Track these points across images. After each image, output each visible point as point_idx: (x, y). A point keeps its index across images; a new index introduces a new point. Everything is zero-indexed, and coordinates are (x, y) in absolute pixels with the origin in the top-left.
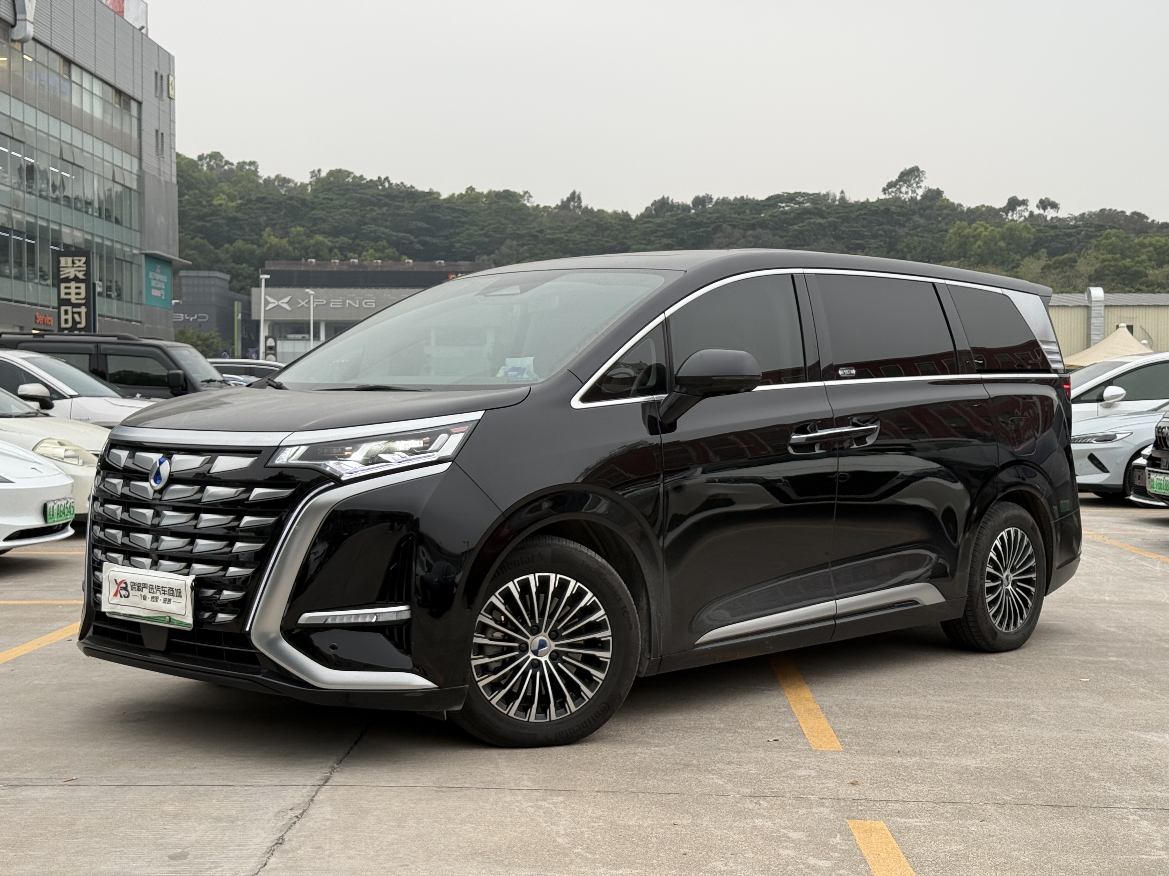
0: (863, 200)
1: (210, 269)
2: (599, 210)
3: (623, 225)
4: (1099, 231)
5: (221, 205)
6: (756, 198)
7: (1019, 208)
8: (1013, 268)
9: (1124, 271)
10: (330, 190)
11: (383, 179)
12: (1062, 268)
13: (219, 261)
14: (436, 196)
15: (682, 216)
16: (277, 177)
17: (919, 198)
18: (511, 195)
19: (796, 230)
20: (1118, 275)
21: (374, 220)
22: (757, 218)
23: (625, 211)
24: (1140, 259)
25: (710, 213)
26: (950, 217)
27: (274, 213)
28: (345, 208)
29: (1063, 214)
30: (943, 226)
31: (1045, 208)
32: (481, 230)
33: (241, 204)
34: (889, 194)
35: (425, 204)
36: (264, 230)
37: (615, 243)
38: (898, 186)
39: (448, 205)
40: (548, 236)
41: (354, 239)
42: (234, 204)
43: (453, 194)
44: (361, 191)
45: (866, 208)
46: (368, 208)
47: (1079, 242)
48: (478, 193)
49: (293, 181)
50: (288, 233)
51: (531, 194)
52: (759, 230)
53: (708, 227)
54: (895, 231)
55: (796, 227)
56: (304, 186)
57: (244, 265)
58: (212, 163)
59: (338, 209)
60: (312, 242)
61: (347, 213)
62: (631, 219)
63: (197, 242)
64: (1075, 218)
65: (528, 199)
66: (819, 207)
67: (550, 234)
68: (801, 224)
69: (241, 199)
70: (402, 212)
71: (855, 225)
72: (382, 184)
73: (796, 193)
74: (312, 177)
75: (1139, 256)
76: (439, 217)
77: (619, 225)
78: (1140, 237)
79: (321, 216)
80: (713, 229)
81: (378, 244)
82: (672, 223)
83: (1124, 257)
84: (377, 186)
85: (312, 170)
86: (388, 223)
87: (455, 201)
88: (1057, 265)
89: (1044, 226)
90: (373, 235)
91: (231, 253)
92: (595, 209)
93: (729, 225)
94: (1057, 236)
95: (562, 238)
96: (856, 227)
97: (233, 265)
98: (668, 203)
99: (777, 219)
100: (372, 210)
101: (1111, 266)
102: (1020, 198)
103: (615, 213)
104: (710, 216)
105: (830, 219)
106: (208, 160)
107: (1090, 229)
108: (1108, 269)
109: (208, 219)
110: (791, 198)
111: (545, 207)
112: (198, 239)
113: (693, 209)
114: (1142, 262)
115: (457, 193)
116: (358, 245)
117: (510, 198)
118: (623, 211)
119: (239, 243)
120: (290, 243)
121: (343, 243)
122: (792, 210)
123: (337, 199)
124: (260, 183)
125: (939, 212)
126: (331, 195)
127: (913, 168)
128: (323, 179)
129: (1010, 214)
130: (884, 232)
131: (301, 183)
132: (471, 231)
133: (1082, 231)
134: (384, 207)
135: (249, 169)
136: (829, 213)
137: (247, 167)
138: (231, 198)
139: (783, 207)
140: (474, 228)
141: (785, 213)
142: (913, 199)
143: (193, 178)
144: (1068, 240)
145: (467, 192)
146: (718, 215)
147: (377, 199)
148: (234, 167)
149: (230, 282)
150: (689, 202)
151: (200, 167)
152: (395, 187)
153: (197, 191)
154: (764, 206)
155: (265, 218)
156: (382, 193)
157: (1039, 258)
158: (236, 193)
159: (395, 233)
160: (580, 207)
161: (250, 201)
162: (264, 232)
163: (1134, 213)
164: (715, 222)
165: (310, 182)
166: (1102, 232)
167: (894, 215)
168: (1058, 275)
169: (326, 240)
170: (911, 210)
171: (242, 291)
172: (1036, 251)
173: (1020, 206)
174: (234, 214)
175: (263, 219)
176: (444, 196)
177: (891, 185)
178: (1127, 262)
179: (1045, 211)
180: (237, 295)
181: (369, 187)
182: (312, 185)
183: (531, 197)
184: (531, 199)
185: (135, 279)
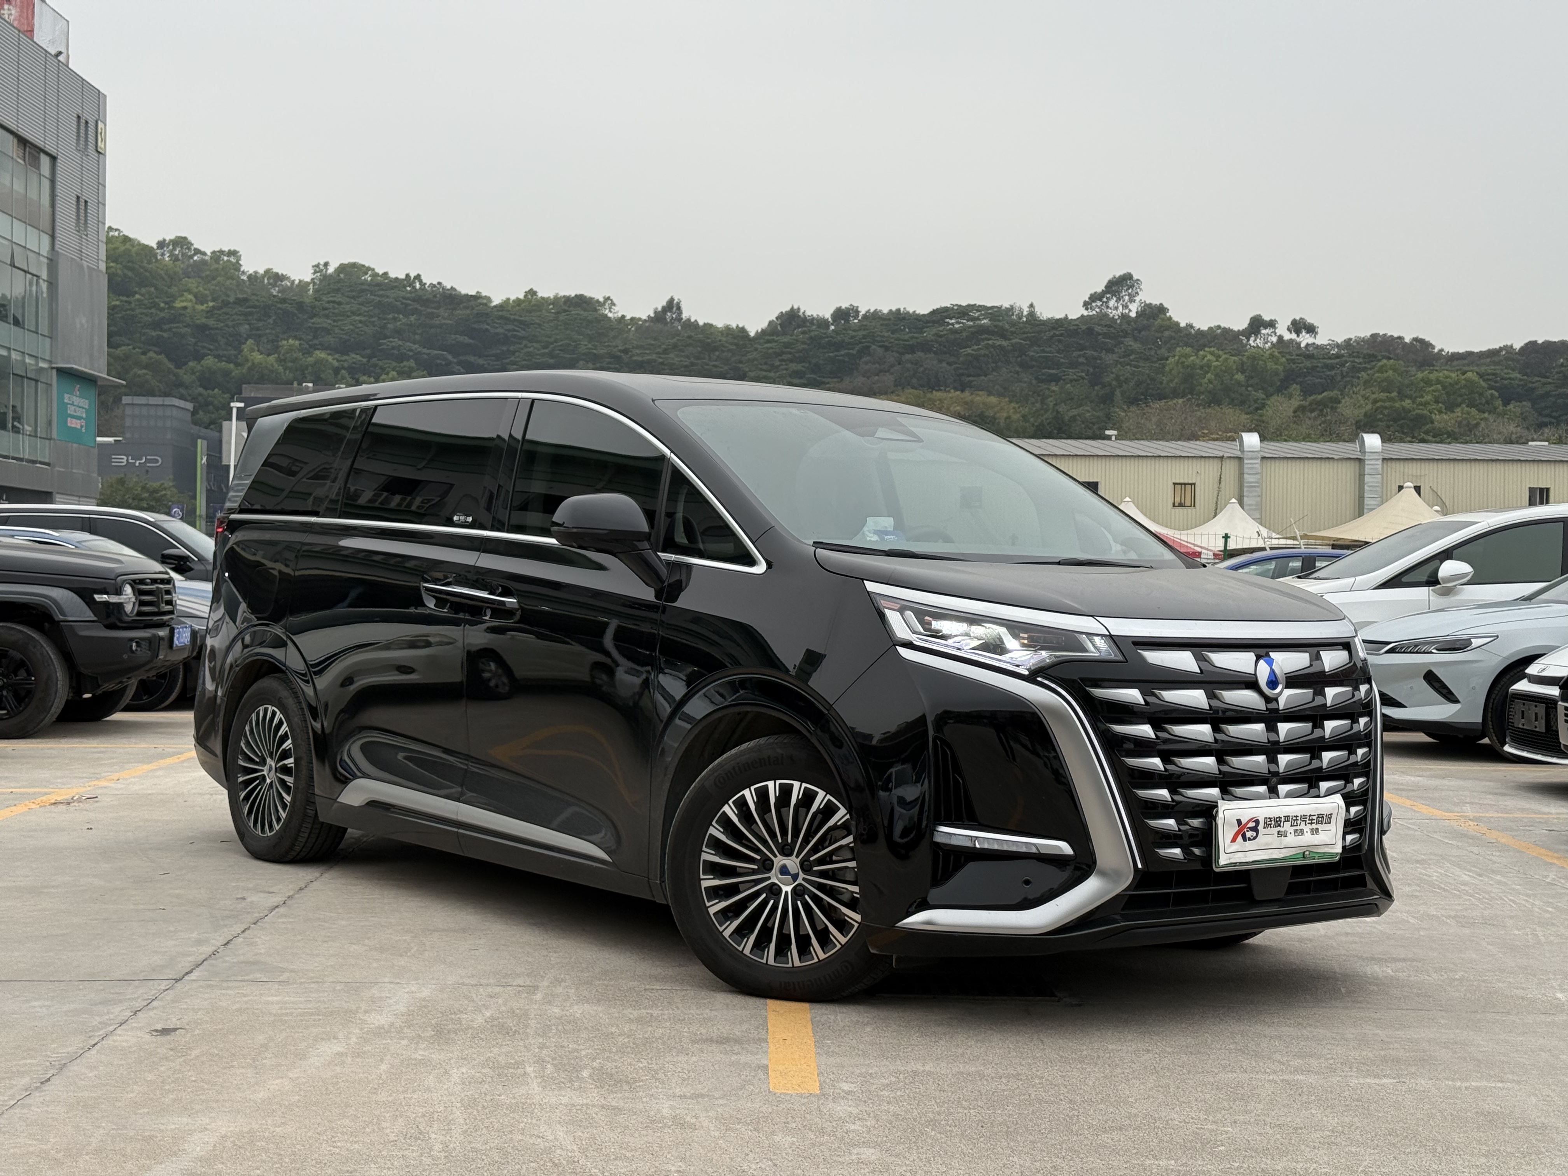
0: (1059, 316)
1: (166, 395)
2: (705, 324)
3: (737, 345)
4: (1369, 362)
5: (185, 308)
6: (917, 312)
7: (1264, 331)
8: (1257, 409)
9: (1403, 415)
10: (338, 290)
11: (412, 278)
12: (1321, 411)
13: (181, 384)
14: (485, 301)
15: (816, 333)
16: (268, 272)
17: (1133, 314)
18: (585, 302)
19: (969, 354)
20: (1395, 420)
21: (398, 332)
22: (917, 338)
23: (741, 326)
24: (1423, 400)
25: (854, 331)
26: (1173, 341)
27: (260, 320)
28: (358, 315)
29: (1321, 339)
30: (1163, 352)
31: (1298, 333)
32: (544, 348)
33: (213, 307)
34: (1092, 309)
35: (468, 312)
36: (244, 343)
37: (726, 368)
38: (1105, 300)
39: (500, 313)
40: (634, 358)
41: (370, 357)
42: (204, 307)
43: (508, 299)
44: (381, 293)
45: (1062, 327)
46: (390, 316)
47: (1343, 377)
48: (543, 298)
49: (288, 278)
50: (278, 347)
51: (615, 301)
52: (920, 354)
53: (852, 349)
54: (1101, 359)
55: (969, 350)
56: (303, 285)
57: (216, 390)
58: (177, 252)
59: (348, 316)
60: (310, 360)
61: (360, 322)
62: (748, 335)
63: (151, 358)
64: (1338, 346)
65: (610, 308)
66: (1001, 324)
67: (638, 355)
68: (976, 347)
69: (213, 300)
70: (436, 321)
71: (1048, 349)
72: (411, 284)
73: (969, 305)
74: (314, 273)
75: (1422, 397)
76: (487, 329)
77: (731, 344)
78: (1423, 371)
79: (324, 325)
80: (858, 351)
81: (402, 365)
82: (804, 343)
83: (1402, 396)
84: (405, 287)
85: (315, 263)
86: (417, 337)
87: (510, 308)
88: (1314, 406)
89: (1297, 355)
90: (396, 352)
91: (197, 374)
92: (701, 323)
93: (880, 346)
94: (1314, 368)
95: (655, 361)
96: (1050, 352)
97: (201, 390)
98: (799, 316)
99: (943, 339)
100: (395, 319)
101: (1386, 408)
102: (1267, 318)
103: (728, 328)
104: (854, 334)
105: (1014, 341)
106: (171, 247)
107: (1357, 360)
108: (1382, 413)
109: (166, 327)
110: (962, 312)
111: (632, 319)
112: (151, 354)
113: (832, 324)
114: (1426, 404)
115: (513, 298)
116: (375, 365)
117: (585, 305)
118: (737, 326)
119: (209, 361)
120: (280, 361)
121: (354, 363)
122: (964, 329)
123: (347, 303)
124: (243, 280)
125: (1159, 335)
126: (339, 298)
127: (1125, 275)
128: (331, 275)
129: (1252, 339)
130: (1086, 359)
131: (300, 281)
132: (531, 349)
133: (1346, 362)
134: (412, 315)
135: (228, 261)
136: (1013, 333)
137: (225, 258)
138: (200, 299)
139: (953, 324)
140: (535, 345)
141: (955, 332)
142: (1124, 317)
143: (146, 271)
144: (1329, 373)
145: (525, 296)
146: (864, 333)
147: (402, 303)
148: (207, 258)
149: (194, 413)
150: (827, 314)
151: (159, 257)
152: (429, 289)
153: (153, 289)
154: (928, 322)
155: (247, 327)
156: (409, 295)
157: (1290, 397)
158: (207, 292)
159: (425, 351)
160: (679, 319)
161: (226, 304)
162: (243, 346)
163: (1416, 339)
164: (861, 343)
165: (313, 279)
166: (1374, 363)
167: (1100, 337)
168: (1315, 419)
169: (330, 358)
170: (1122, 331)
171: (212, 426)
172: (1286, 388)
173: (1266, 329)
174: (204, 320)
175: (244, 329)
176: (496, 301)
177: (1094, 297)
178: (1407, 403)
179: (1298, 336)
180: (203, 431)
181: (393, 288)
182: (314, 284)
183: (614, 305)
184: (614, 308)
185: (42, 404)
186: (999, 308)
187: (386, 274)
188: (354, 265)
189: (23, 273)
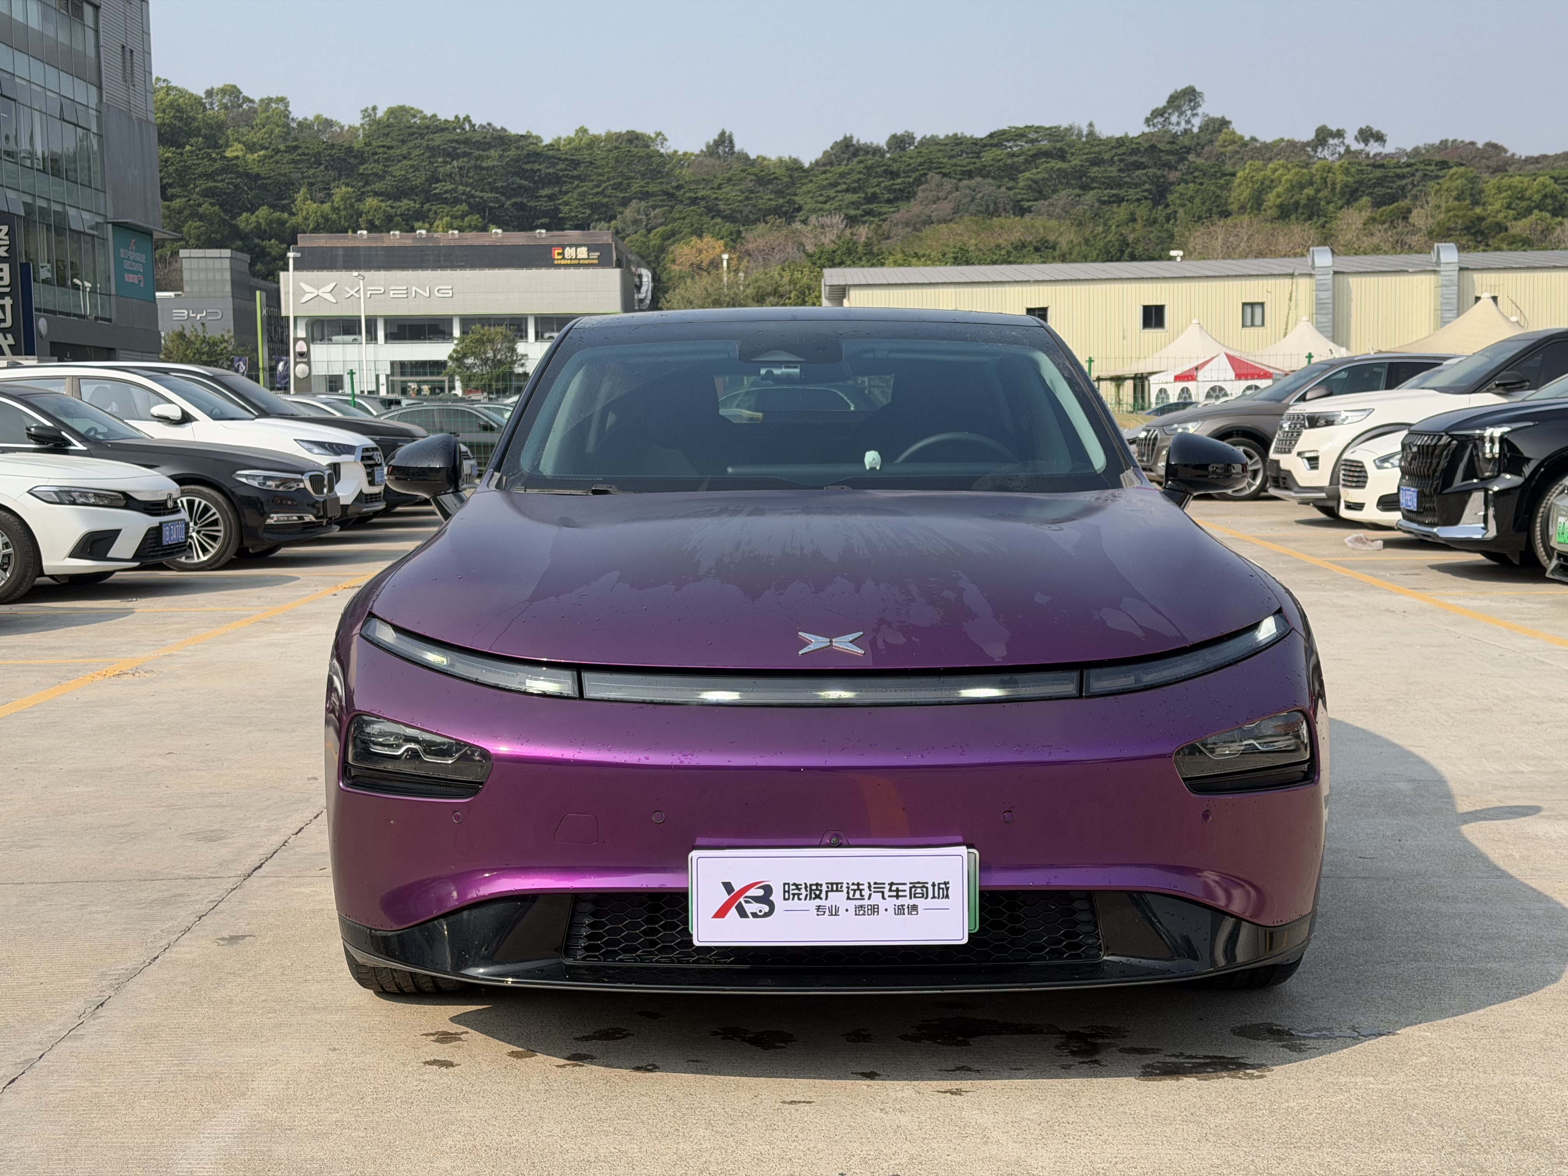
2: (757, 157)
3: (791, 177)
4: (1440, 170)
5: (237, 157)
6: (975, 136)
7: (1331, 141)
8: (1326, 223)
9: (1476, 224)
10: (388, 134)
11: (461, 120)
12: (1392, 222)
13: (236, 236)
14: (535, 141)
15: (872, 161)
16: (317, 117)
17: (1195, 130)
18: (637, 139)
19: (1028, 179)
20: (1469, 229)
21: (449, 176)
22: (975, 163)
23: (794, 156)
24: (1493, 207)
25: (910, 158)
26: (1239, 156)
27: (312, 168)
28: (409, 160)
29: (1389, 148)
30: (1228, 167)
31: (1366, 142)
32: (597, 186)
33: (265, 156)
34: (1154, 125)
35: (519, 152)
36: (297, 192)
37: (781, 201)
38: (1166, 115)
39: (551, 153)
40: (688, 195)
41: (423, 202)
42: (254, 157)
44: (432, 136)
45: (1121, 146)
46: (440, 160)
47: (1414, 186)
48: (595, 136)
49: (338, 124)
50: (330, 195)
52: (979, 179)
53: (909, 177)
54: (1164, 176)
56: (353, 131)
57: (273, 241)
58: (226, 101)
59: (399, 161)
60: (364, 207)
61: (412, 166)
62: (802, 167)
64: (1407, 154)
65: (662, 143)
66: (1059, 144)
67: (691, 190)
68: (1035, 171)
69: (264, 148)
70: (487, 164)
71: (1109, 169)
72: (461, 126)
73: (1027, 127)
74: (364, 118)
75: (1494, 204)
76: (538, 170)
77: (786, 176)
78: (1496, 177)
79: (376, 171)
80: (915, 179)
81: (455, 209)
82: (860, 173)
83: (1475, 204)
84: (455, 129)
85: (363, 108)
86: (469, 180)
87: (561, 147)
88: (1385, 218)
89: (1366, 165)
90: (448, 196)
91: (253, 225)
92: (753, 156)
93: (937, 173)
94: (1385, 178)
96: (1111, 172)
97: (257, 241)
98: (853, 145)
99: (1001, 163)
100: (445, 162)
101: (1459, 217)
102: (1333, 128)
103: (781, 161)
104: (911, 161)
105: (1074, 162)
106: (219, 96)
107: (1427, 168)
108: (1454, 222)
109: (220, 178)
110: (1019, 134)
111: (685, 154)
112: (206, 206)
113: (888, 152)
114: (1498, 211)
115: (564, 136)
116: (428, 211)
117: (637, 142)
118: (790, 158)
119: (264, 211)
120: (334, 209)
121: (407, 209)
122: (1023, 151)
123: (398, 148)
124: (293, 127)
125: (1223, 150)
126: (389, 142)
127: (1187, 88)
128: (380, 120)
129: (1320, 149)
130: (1149, 178)
131: (350, 127)
132: (584, 188)
133: (1416, 170)
134: (462, 157)
135: (278, 108)
136: (1072, 154)
137: (274, 106)
138: (251, 148)
139: (1010, 147)
140: (588, 184)
141: (1013, 155)
142: (1187, 132)
143: (195, 120)
144: (1399, 183)
145: (576, 134)
146: (921, 159)
147: (452, 146)
148: (256, 106)
149: (252, 264)
150: (883, 142)
151: (209, 107)
152: (479, 130)
153: (203, 139)
154: (985, 146)
155: (299, 175)
156: (459, 137)
157: (1360, 209)
158: (259, 141)
159: (478, 193)
160: (732, 152)
161: (276, 152)
162: (297, 195)
163: (1489, 144)
164: (918, 170)
165: (362, 125)
166: (1446, 171)
167: (1162, 154)
168: (1386, 230)
169: (383, 205)
170: (1185, 147)
171: (270, 277)
172: (1357, 200)
173: (1334, 138)
174: (256, 170)
175: (296, 177)
176: (547, 140)
177: (1158, 113)
179: (1366, 145)
180: (262, 283)
181: (442, 130)
182: (364, 128)
183: (666, 140)
184: (667, 144)
185: (100, 260)
186: (1057, 128)
187: (434, 116)
188: (402, 108)
189: (73, 127)
